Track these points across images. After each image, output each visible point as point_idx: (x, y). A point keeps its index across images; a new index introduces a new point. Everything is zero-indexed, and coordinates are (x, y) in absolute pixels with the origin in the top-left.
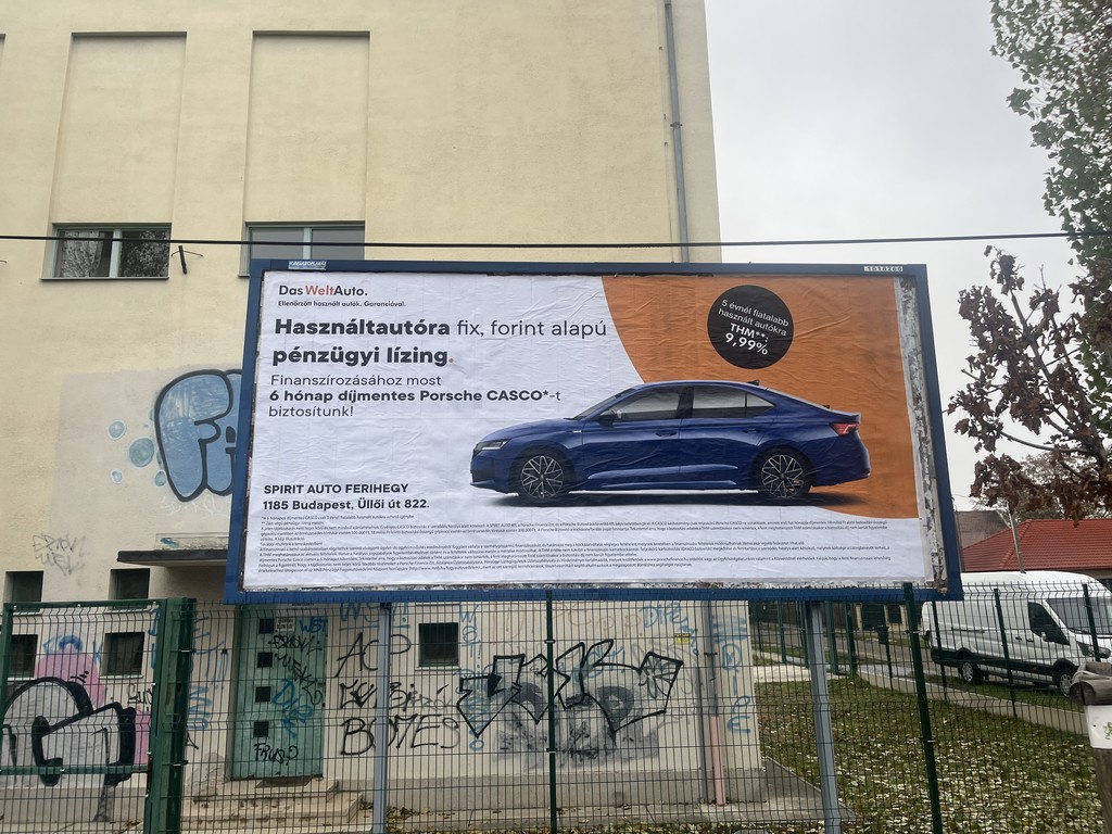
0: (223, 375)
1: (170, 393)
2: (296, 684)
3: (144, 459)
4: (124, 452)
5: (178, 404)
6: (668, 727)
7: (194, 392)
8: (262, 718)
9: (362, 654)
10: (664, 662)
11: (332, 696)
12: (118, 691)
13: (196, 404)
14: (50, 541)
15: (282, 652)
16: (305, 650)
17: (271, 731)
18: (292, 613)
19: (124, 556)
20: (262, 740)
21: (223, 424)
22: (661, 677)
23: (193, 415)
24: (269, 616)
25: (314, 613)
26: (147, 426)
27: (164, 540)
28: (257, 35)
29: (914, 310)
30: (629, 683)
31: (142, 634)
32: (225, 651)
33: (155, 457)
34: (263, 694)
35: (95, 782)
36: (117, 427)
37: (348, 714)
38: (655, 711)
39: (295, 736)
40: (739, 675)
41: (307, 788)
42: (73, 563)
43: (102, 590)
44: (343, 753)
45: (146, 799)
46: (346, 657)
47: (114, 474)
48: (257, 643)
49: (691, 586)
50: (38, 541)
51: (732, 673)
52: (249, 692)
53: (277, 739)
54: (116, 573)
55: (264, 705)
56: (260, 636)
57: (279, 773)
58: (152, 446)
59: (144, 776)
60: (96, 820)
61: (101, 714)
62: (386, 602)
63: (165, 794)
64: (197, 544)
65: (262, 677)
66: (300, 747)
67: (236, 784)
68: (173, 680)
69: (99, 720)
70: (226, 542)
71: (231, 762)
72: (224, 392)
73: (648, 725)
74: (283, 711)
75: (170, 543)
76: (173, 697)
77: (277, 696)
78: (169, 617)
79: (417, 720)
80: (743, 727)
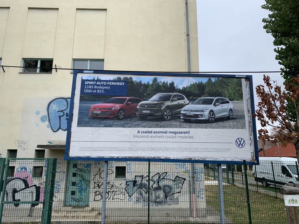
0: (65, 99)
1: (52, 103)
2: (82, 181)
3: (44, 121)
4: (39, 119)
5: (54, 106)
6: (182, 196)
7: (58, 103)
8: (73, 190)
9: (100, 174)
10: (181, 179)
11: (92, 185)
12: (36, 182)
13: (58, 106)
14: (19, 141)
15: (79, 173)
16: (85, 173)
17: (75, 193)
18: (81, 163)
19: (38, 146)
20: (73, 196)
21: (65, 112)
22: (180, 183)
23: (57, 109)
24: (76, 163)
25: (87, 163)
26: (45, 112)
27: (49, 142)
28: (77, 9)
29: (249, 87)
30: (172, 184)
31: (43, 167)
32: (64, 172)
33: (47, 120)
34: (74, 184)
35: (29, 206)
36: (38, 112)
37: (96, 190)
38: (178, 192)
39: (82, 195)
40: (201, 183)
41: (84, 209)
42: (25, 148)
43: (33, 155)
44: (94, 200)
45: (43, 210)
46: (96, 175)
47: (37, 124)
48: (73, 170)
49: (187, 159)
50: (16, 141)
51: (199, 182)
52: (70, 183)
53: (77, 196)
54: (36, 150)
55: (74, 187)
56: (73, 168)
57: (77, 205)
58: (47, 117)
59: (42, 204)
60: (28, 216)
61: (31, 188)
62: (107, 160)
63: (48, 209)
64: (57, 144)
65: (74, 179)
66: (83, 198)
67: (66, 207)
68: (51, 179)
69: (31, 189)
70: (65, 143)
71: (65, 201)
72: (66, 103)
73: (176, 196)
74: (79, 189)
75: (51, 143)
76: (50, 184)
77: (77, 185)
78: (50, 163)
79: (114, 192)
80: (202, 197)
